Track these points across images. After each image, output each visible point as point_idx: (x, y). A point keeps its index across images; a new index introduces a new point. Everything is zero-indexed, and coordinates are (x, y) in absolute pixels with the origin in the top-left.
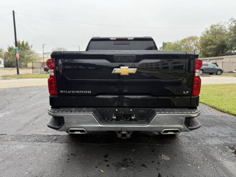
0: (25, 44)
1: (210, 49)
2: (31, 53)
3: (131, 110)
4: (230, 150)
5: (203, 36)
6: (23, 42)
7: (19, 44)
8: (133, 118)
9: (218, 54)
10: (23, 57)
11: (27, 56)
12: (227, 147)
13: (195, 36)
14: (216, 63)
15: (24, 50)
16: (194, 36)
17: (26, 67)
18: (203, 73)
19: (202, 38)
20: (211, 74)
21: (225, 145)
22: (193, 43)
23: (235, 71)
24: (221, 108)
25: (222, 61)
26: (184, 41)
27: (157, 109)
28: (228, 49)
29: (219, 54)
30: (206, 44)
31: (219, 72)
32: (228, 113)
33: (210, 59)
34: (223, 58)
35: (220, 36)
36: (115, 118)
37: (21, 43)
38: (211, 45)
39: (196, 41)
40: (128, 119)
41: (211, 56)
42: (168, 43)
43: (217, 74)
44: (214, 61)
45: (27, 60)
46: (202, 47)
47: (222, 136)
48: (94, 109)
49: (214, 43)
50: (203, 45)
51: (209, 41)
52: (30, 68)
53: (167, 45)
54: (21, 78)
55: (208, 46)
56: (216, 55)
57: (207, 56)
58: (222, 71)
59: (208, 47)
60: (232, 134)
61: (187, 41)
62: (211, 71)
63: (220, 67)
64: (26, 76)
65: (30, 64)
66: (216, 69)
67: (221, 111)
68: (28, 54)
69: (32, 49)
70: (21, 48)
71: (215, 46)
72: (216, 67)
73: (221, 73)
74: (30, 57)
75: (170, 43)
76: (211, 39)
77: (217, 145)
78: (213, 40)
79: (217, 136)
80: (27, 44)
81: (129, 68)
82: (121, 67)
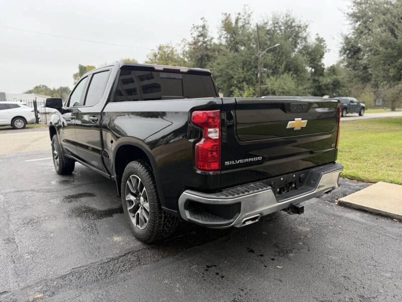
3: (294, 176)
8: (294, 186)
81: (302, 120)
82: (296, 119)
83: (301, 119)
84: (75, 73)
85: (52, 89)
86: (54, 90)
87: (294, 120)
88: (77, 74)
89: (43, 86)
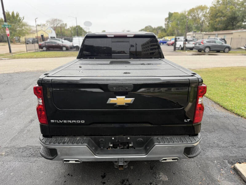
0: (15, 15)
1: (219, 21)
2: (23, 25)
3: (129, 138)
4: (228, 164)
5: (213, 6)
6: (13, 13)
7: (9, 15)
8: (130, 145)
9: (227, 27)
10: (15, 31)
11: (19, 29)
12: (227, 161)
13: (205, 6)
14: (224, 39)
15: (15, 23)
16: (203, 6)
17: (19, 42)
18: (210, 50)
19: (211, 8)
20: (218, 51)
21: (225, 158)
22: (201, 14)
23: (243, 48)
24: (225, 104)
25: (231, 36)
26: (192, 11)
27: (156, 137)
28: (238, 22)
29: (229, 27)
30: (216, 15)
31: (227, 50)
32: (231, 111)
33: (218, 34)
34: (232, 33)
35: (231, 7)
36: (111, 145)
37: (11, 14)
38: (221, 16)
39: (205, 11)
40: (126, 147)
41: (220, 30)
42: (175, 13)
43: (224, 52)
44: (222, 37)
45: (19, 34)
46: (211, 19)
47: (223, 145)
48: (89, 138)
49: (224, 15)
50: (212, 16)
51: (219, 12)
52: (23, 43)
53: (173, 15)
54: (14, 58)
55: (217, 18)
56: (225, 29)
57: (216, 30)
58: (229, 48)
59: (217, 20)
60: (232, 142)
61: (195, 11)
62: (218, 49)
63: (228, 44)
64: (20, 56)
65: (23, 39)
66: (224, 46)
67: (224, 108)
68: (20, 27)
69: (24, 21)
70: (11, 19)
71: (225, 18)
72: (224, 44)
73: (229, 50)
74: (23, 30)
75: (177, 13)
76: (221, 9)
77: (217, 158)
78: (224, 11)
79: (218, 146)
80: (18, 16)
81: (126, 98)
82: (117, 97)
83: (124, 97)
84: (166, 18)
85: (154, 28)
86: (155, 28)
87: (115, 98)
88: (167, 18)
89: (150, 26)
